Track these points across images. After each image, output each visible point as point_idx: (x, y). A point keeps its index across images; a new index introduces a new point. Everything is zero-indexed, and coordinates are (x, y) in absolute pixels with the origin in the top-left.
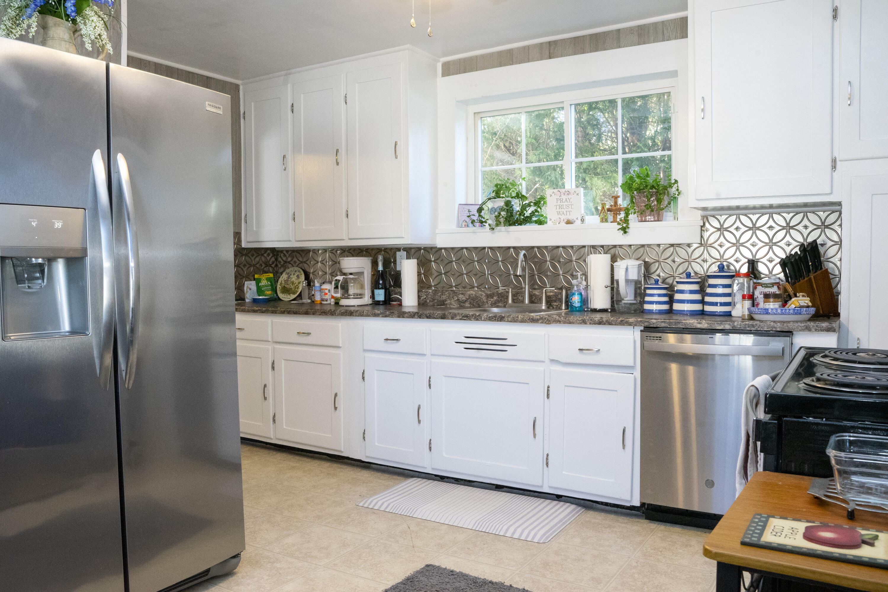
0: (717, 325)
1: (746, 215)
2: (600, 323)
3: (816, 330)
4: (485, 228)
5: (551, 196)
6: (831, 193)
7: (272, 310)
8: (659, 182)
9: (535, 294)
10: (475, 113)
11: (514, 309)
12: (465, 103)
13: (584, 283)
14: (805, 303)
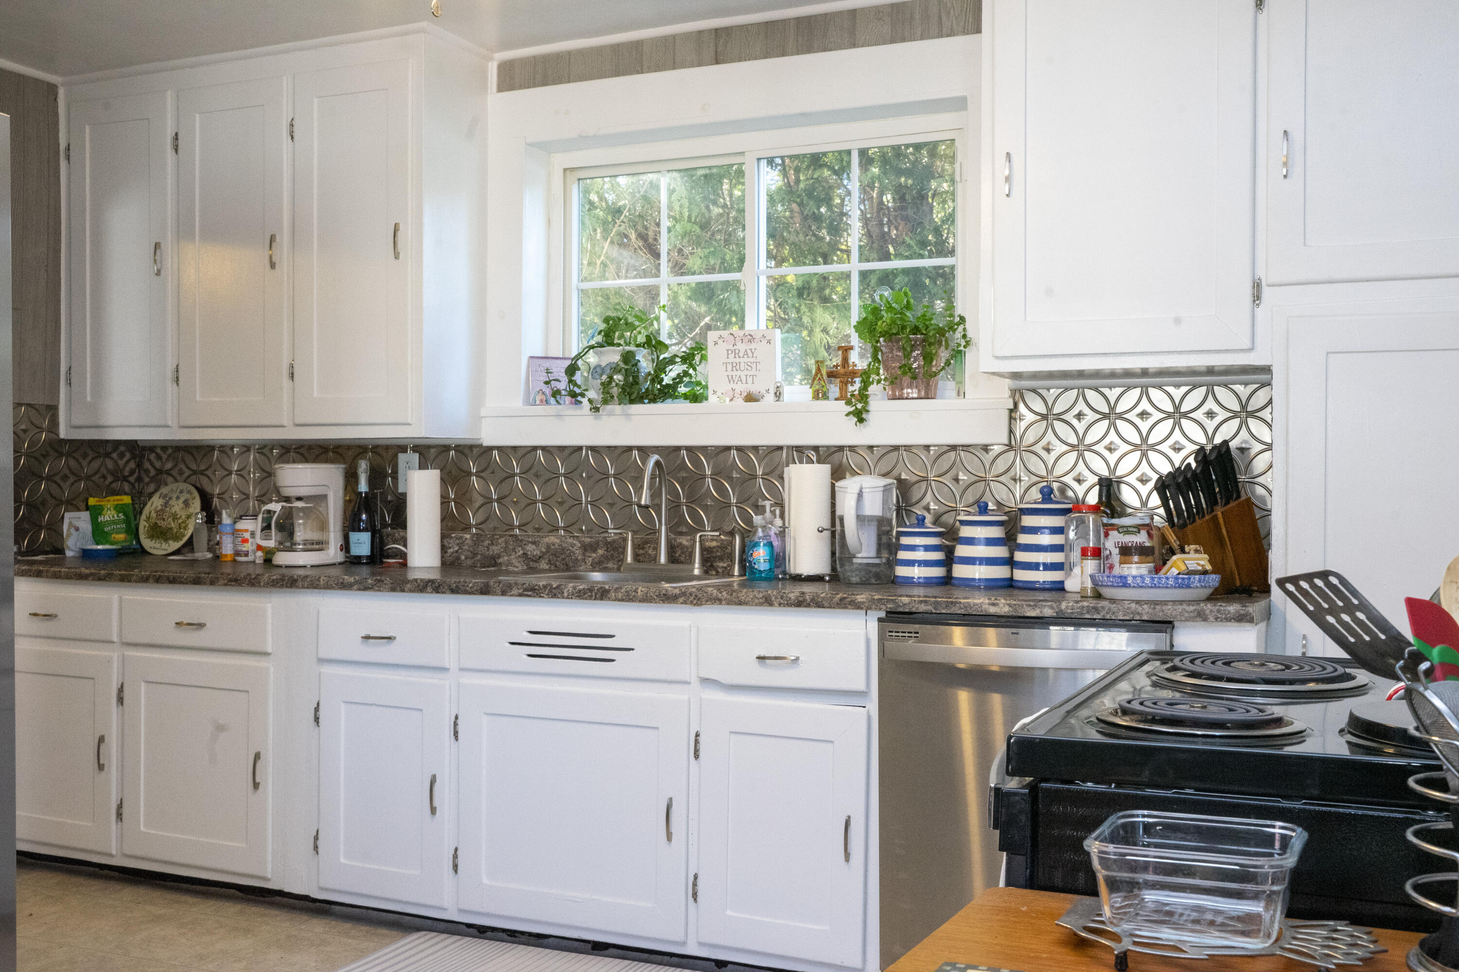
0: (1026, 609)
1: (1096, 389)
2: (800, 603)
3: (1216, 619)
4: (581, 408)
5: (716, 343)
6: (1251, 349)
7: (120, 575)
8: (931, 319)
9: (681, 544)
10: (565, 170)
11: (637, 574)
12: (546, 147)
13: (778, 522)
14: (1199, 564)
